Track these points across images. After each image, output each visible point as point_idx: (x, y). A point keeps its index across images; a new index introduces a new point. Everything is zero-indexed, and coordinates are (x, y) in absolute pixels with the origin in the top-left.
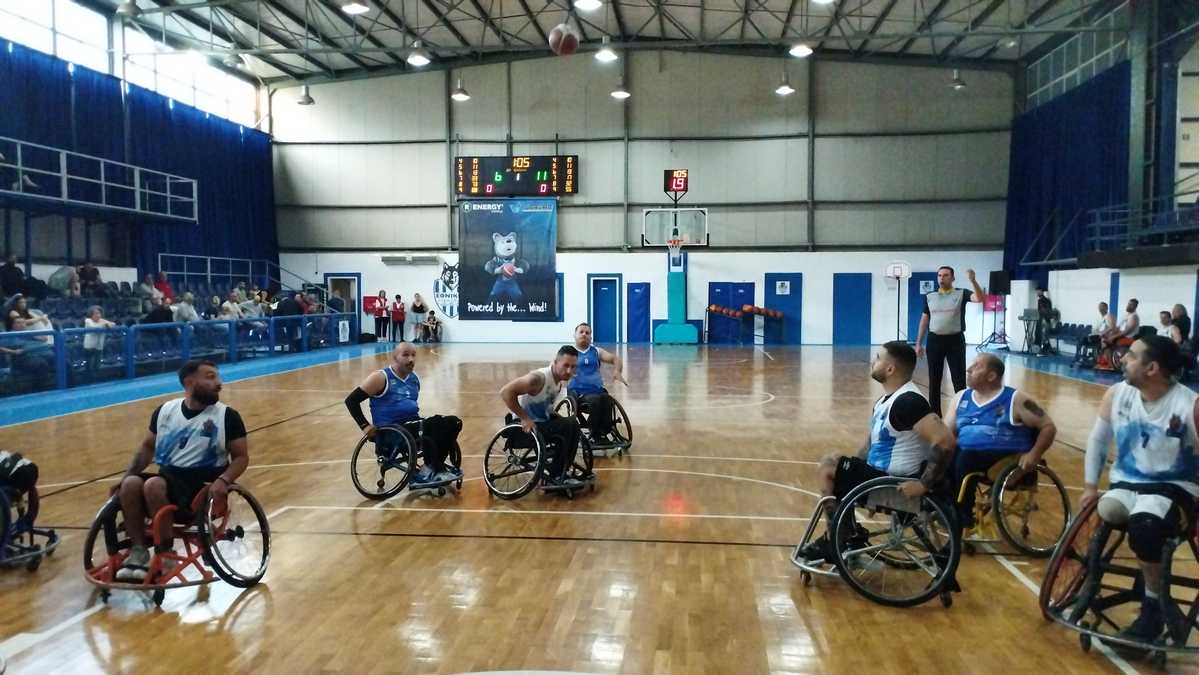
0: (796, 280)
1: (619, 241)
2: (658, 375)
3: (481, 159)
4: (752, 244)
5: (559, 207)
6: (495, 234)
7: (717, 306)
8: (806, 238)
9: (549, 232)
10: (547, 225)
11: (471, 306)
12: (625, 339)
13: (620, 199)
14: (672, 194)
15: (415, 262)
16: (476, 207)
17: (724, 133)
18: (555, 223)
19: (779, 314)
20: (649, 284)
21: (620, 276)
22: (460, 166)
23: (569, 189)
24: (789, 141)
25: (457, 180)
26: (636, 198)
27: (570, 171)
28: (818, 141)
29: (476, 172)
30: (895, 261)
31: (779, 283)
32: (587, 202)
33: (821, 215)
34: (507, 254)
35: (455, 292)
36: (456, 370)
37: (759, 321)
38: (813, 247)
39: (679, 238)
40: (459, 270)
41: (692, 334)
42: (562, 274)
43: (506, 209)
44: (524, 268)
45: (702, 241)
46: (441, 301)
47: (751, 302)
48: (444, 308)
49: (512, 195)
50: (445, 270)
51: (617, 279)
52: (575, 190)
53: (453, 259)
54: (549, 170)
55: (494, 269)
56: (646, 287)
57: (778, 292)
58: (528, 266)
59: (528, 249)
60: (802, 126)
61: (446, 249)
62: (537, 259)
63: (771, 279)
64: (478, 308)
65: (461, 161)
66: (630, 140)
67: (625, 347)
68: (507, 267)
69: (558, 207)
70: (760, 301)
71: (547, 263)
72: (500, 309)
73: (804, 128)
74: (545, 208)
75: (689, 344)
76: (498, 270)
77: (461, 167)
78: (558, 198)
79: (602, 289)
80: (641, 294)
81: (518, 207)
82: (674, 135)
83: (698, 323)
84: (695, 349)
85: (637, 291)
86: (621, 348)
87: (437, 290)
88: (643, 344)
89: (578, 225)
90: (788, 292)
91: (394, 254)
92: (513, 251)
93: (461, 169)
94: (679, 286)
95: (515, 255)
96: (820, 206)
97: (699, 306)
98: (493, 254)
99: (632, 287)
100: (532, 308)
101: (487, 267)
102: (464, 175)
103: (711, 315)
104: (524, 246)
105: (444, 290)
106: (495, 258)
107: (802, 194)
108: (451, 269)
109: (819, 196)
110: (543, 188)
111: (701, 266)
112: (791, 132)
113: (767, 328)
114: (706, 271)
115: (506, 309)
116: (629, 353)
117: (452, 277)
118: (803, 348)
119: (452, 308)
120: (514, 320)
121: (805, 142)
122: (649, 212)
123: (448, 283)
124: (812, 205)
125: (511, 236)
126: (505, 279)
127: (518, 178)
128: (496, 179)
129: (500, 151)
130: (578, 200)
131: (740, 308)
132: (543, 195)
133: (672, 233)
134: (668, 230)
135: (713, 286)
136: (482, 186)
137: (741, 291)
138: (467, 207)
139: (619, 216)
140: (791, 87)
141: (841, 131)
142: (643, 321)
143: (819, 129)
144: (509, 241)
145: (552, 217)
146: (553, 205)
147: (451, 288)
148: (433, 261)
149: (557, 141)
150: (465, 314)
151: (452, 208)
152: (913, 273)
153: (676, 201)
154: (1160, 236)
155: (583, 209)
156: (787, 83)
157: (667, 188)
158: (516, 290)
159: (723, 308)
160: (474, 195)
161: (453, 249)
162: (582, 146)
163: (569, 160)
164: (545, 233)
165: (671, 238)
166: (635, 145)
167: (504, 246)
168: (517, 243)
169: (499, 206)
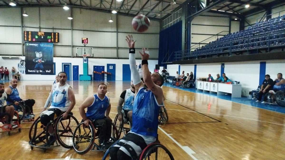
0: (114, 65)
1: (70, 55)
2: (81, 88)
3: (32, 32)
4: (104, 57)
5: (54, 46)
6: (36, 52)
7: (95, 71)
8: (116, 56)
9: (51, 52)
10: (51, 50)
11: (29, 71)
12: (72, 79)
13: (70, 44)
14: (84, 44)
15: (12, 58)
16: (30, 44)
17: (96, 30)
18: (53, 49)
19: (110, 73)
21: (71, 64)
25: (25, 37)
26: (75, 44)
27: (57, 37)
28: (119, 33)
29: (30, 35)
31: (110, 66)
32: (62, 45)
33: (120, 51)
34: (39, 57)
35: (24, 67)
36: (25, 87)
37: (106, 75)
38: (119, 58)
39: (86, 54)
40: (25, 61)
41: (89, 78)
42: (55, 63)
43: (39, 45)
44: (44, 61)
45: (92, 56)
46: (20, 69)
47: (104, 70)
48: (21, 71)
49: (41, 42)
50: (21, 61)
51: (70, 64)
52: (58, 41)
53: (24, 58)
54: (51, 36)
55: (35, 61)
56: (78, 67)
57: (110, 68)
59: (45, 56)
61: (22, 55)
62: (48, 59)
63: (108, 65)
64: (31, 71)
65: (26, 32)
66: (73, 30)
67: (72, 81)
68: (39, 60)
70: (106, 70)
71: (51, 60)
72: (38, 71)
73: (116, 30)
74: (50, 46)
75: (88, 81)
76: (37, 61)
77: (26, 34)
78: (54, 43)
79: (66, 67)
82: (84, 29)
83: (91, 76)
84: (90, 81)
87: (19, 66)
88: (77, 81)
89: (59, 50)
90: (112, 68)
91: (6, 57)
93: (26, 35)
94: (86, 66)
95: (42, 57)
97: (91, 71)
99: (74, 66)
100: (47, 71)
101: (34, 60)
102: (26, 36)
103: (94, 73)
104: (44, 55)
105: (21, 66)
106: (36, 58)
107: (116, 46)
108: (23, 61)
109: (119, 46)
110: (50, 41)
111: (91, 62)
112: (112, 31)
113: (107, 77)
114: (93, 63)
115: (39, 71)
116: (73, 83)
117: (23, 63)
118: (116, 81)
119: (23, 71)
120: (42, 74)
121: (116, 33)
122: (78, 48)
123: (22, 64)
124: (118, 48)
125: (41, 53)
126: (39, 63)
127: (42, 37)
128: (36, 38)
129: (37, 30)
130: (59, 44)
131: (101, 72)
132: (50, 42)
135: (94, 67)
136: (32, 39)
137: (101, 68)
138: (28, 44)
139: (70, 49)
141: (124, 31)
142: (77, 75)
143: (119, 31)
144: (40, 54)
145: (52, 48)
147: (23, 66)
148: (18, 58)
149: (53, 29)
150: (27, 73)
151: (23, 45)
153: (85, 45)
154: (188, 58)
155: (61, 46)
156: (111, 19)
157: (83, 42)
158: (42, 67)
159: (97, 72)
160: (30, 41)
161: (24, 55)
162: (60, 30)
163: (57, 34)
165: (84, 54)
167: (38, 55)
168: (42, 54)
169: (37, 45)
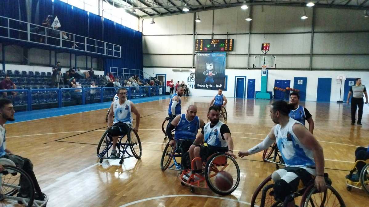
0: (305, 80)
1: (246, 66)
2: (257, 108)
3: (203, 40)
4: (291, 68)
6: (206, 63)
7: (277, 87)
8: (309, 66)
9: (224, 63)
10: (223, 61)
11: (198, 85)
12: (246, 97)
13: (247, 53)
14: (264, 51)
15: (182, 71)
16: (201, 55)
17: (282, 32)
18: (225, 60)
20: (255, 80)
21: (246, 77)
22: (197, 42)
23: (230, 49)
24: (305, 34)
25: (196, 46)
26: (252, 52)
27: (231, 44)
28: (315, 34)
29: (202, 44)
30: (340, 74)
31: (299, 81)
32: (236, 53)
33: (315, 58)
34: (210, 69)
35: (194, 80)
38: (312, 69)
39: (266, 65)
40: (195, 74)
41: (268, 96)
42: (227, 76)
43: (211, 56)
44: (215, 74)
45: (273, 66)
46: (189, 83)
47: (289, 87)
48: (190, 85)
49: (212, 51)
50: (191, 74)
52: (232, 50)
53: (193, 70)
54: (225, 43)
57: (298, 84)
58: (216, 73)
59: (217, 68)
60: (310, 30)
61: (192, 67)
62: (219, 71)
63: (296, 79)
64: (200, 86)
65: (197, 40)
66: (251, 34)
67: (246, 99)
68: (210, 73)
69: (227, 55)
70: (292, 86)
71: (222, 72)
74: (223, 55)
75: (267, 99)
76: (207, 74)
78: (227, 52)
79: (240, 81)
80: (252, 83)
81: (215, 55)
82: (266, 32)
83: (271, 93)
84: (269, 101)
85: (251, 82)
86: (245, 100)
88: (252, 99)
89: (233, 61)
90: (302, 84)
91: (176, 69)
92: (212, 68)
94: (265, 81)
95: (213, 70)
96: (314, 56)
97: (271, 87)
98: (206, 69)
99: (249, 80)
100: (217, 86)
101: (204, 73)
102: (198, 45)
103: (275, 90)
104: (215, 67)
105: (191, 80)
106: (206, 71)
107: (308, 52)
108: (193, 74)
109: (314, 52)
110: (222, 49)
111: (273, 74)
112: (305, 31)
114: (274, 76)
115: (209, 86)
116: (248, 101)
117: (193, 76)
118: (306, 102)
119: (193, 85)
120: (212, 90)
121: (310, 35)
122: (256, 57)
123: (192, 78)
124: (312, 55)
125: (212, 64)
126: (209, 77)
127: (215, 46)
128: (208, 46)
129: (210, 37)
130: (233, 53)
131: (285, 88)
132: (222, 51)
133: (263, 63)
134: (262, 63)
135: (276, 81)
136: (203, 48)
137: (286, 83)
138: (198, 55)
139: (246, 58)
140: (307, 16)
141: (323, 31)
142: (252, 91)
143: (316, 30)
145: (225, 58)
146: (225, 54)
147: (193, 80)
148: (188, 71)
150: (196, 87)
151: (194, 55)
152: (347, 79)
153: (265, 53)
155: (234, 56)
156: (305, 15)
157: (263, 49)
158: (212, 80)
159: (279, 88)
160: (201, 51)
161: (194, 68)
162: (235, 36)
163: (231, 40)
164: (223, 63)
165: (263, 65)
166: (253, 36)
167: (209, 67)
168: (213, 66)
169: (208, 54)
